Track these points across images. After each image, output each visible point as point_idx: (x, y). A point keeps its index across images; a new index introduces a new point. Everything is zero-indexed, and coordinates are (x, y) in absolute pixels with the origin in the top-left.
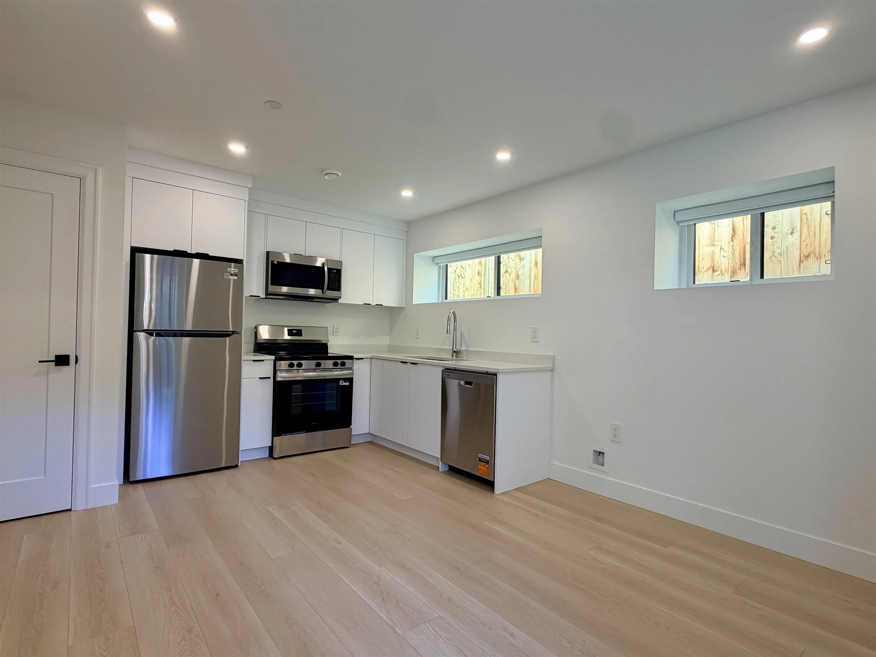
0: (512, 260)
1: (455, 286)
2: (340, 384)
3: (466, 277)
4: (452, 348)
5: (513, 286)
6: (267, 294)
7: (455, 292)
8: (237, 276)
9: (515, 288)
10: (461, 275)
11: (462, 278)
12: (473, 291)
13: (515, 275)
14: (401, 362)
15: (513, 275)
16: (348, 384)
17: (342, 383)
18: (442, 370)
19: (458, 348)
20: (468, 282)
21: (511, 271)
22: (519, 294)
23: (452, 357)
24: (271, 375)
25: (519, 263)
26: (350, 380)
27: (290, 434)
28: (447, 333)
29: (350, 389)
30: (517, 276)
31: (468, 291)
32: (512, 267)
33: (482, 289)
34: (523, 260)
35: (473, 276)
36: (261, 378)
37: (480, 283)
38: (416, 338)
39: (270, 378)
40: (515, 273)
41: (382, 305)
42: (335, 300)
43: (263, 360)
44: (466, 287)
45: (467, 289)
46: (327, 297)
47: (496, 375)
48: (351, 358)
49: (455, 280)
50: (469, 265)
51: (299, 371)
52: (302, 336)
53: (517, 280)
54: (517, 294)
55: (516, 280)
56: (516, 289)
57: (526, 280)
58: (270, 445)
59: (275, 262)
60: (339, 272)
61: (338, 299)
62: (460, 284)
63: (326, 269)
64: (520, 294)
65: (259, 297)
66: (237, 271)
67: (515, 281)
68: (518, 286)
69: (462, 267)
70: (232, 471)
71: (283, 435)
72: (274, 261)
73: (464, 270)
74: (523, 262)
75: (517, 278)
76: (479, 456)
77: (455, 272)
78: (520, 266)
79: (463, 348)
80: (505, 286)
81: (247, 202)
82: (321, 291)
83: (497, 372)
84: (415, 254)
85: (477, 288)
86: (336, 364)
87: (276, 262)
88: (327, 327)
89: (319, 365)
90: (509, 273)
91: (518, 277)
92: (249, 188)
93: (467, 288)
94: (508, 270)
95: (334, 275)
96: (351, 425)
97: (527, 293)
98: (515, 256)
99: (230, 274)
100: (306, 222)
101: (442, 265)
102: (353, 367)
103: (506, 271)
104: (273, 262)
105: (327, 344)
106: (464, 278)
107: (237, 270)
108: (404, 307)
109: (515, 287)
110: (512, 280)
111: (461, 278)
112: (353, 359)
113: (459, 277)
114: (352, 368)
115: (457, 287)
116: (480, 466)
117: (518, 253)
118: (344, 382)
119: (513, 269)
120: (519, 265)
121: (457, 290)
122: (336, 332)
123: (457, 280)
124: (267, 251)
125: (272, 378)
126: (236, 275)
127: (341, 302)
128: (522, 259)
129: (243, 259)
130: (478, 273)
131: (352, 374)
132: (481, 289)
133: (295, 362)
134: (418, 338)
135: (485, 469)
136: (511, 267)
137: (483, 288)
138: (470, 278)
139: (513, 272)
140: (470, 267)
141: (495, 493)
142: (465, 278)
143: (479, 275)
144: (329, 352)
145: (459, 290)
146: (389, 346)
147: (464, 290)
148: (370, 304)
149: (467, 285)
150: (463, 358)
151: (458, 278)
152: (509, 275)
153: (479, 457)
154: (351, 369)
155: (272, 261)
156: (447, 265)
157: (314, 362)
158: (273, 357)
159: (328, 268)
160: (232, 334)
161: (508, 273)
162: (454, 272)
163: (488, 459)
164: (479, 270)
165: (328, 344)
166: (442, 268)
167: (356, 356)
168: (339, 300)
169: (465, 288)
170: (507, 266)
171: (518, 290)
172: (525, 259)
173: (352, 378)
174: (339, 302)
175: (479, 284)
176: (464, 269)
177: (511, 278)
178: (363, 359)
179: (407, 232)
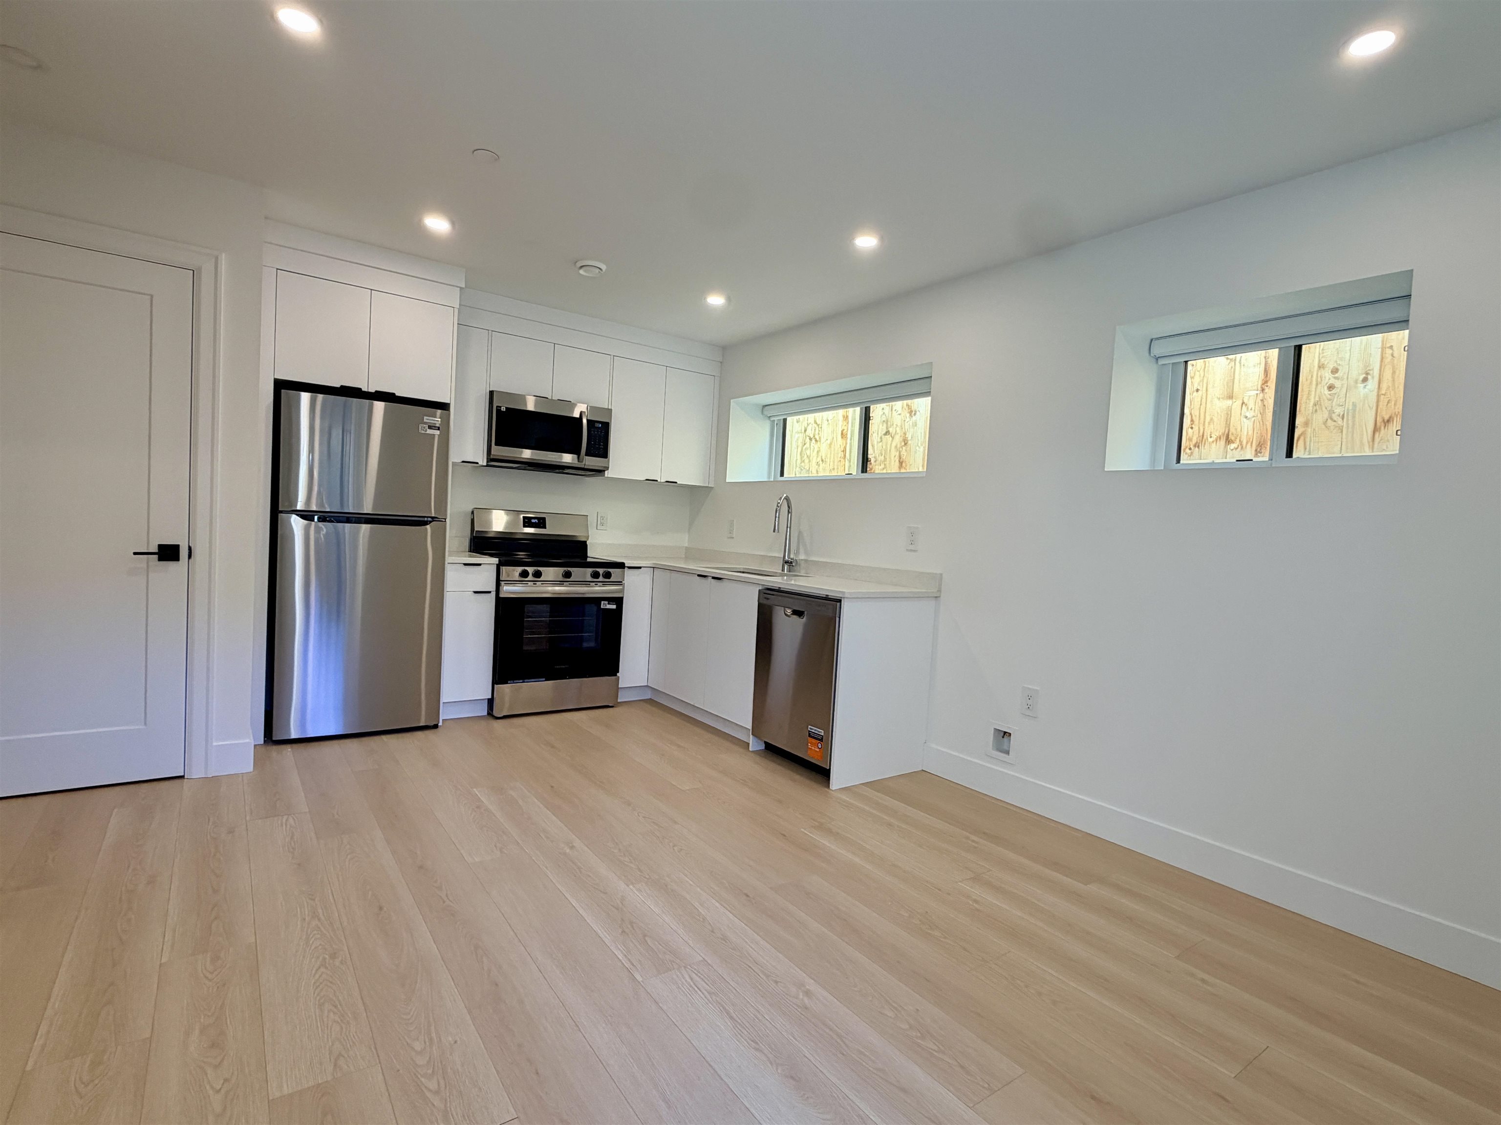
0: (898, 413)
1: (804, 454)
2: (602, 607)
3: (823, 440)
4: (782, 556)
5: (896, 457)
6: (490, 459)
7: (803, 464)
8: (439, 429)
9: (899, 461)
10: (814, 436)
11: (816, 441)
12: (831, 463)
13: (901, 439)
14: (699, 575)
15: (898, 439)
16: (614, 607)
17: (605, 605)
18: (759, 590)
19: (792, 556)
20: (824, 447)
21: (894, 432)
22: (906, 470)
23: (783, 570)
24: (492, 587)
25: (908, 419)
26: (619, 601)
27: (521, 681)
28: (774, 531)
29: (617, 615)
30: (904, 441)
31: (824, 463)
32: (897, 425)
33: (846, 459)
34: (915, 414)
35: (833, 438)
36: (476, 592)
37: (844, 451)
38: (729, 538)
39: (490, 592)
40: (901, 436)
41: (676, 483)
42: (600, 472)
43: (480, 565)
44: (821, 457)
45: (822, 461)
46: (586, 467)
47: (840, 601)
48: (621, 566)
49: (805, 444)
50: (828, 421)
51: (536, 584)
52: (545, 527)
53: (904, 448)
54: (903, 471)
55: (902, 447)
56: (901, 463)
57: (917, 448)
58: (490, 697)
59: (503, 409)
60: (606, 426)
61: (604, 471)
62: (812, 450)
63: (585, 421)
64: (908, 471)
65: (477, 463)
66: (440, 422)
67: (901, 449)
68: (904, 458)
69: (817, 423)
70: (428, 733)
71: (509, 682)
72: (501, 407)
73: (820, 429)
74: (914, 418)
75: (903, 444)
76: (809, 730)
77: (805, 431)
78: (909, 424)
79: (802, 557)
80: (885, 457)
81: (456, 311)
82: (576, 456)
83: (841, 597)
84: (732, 401)
85: (839, 459)
86: (595, 575)
87: (505, 408)
88: (587, 516)
89: (568, 575)
90: (891, 435)
91: (906, 442)
92: (461, 288)
93: (824, 459)
94: (891, 430)
95: (598, 431)
96: (618, 672)
97: (918, 469)
98: (902, 408)
99: (429, 426)
100: (554, 344)
101: (776, 419)
102: (624, 581)
103: (886, 432)
104: (499, 408)
105: (586, 542)
106: (819, 443)
107: (440, 419)
108: (713, 486)
109: (900, 459)
110: (896, 447)
111: (813, 441)
112: (624, 568)
113: (811, 439)
114: (621, 582)
115: (807, 456)
116: (809, 744)
117: (908, 401)
118: (608, 604)
119: (898, 430)
120: (908, 423)
121: (807, 461)
122: (602, 523)
123: (807, 445)
124: (491, 390)
125: (493, 594)
126: (437, 428)
127: (609, 476)
128: (913, 413)
129: (449, 402)
130: (842, 434)
131: (622, 591)
132: (845, 461)
133: (530, 570)
134: (733, 538)
135: (818, 750)
136: (895, 426)
137: (848, 458)
138: (829, 442)
139: (898, 433)
140: (829, 424)
141: (830, 788)
142: (820, 441)
143: (842, 438)
144: (589, 554)
145: (810, 461)
146: (687, 549)
147: (818, 461)
148: (657, 481)
149: (823, 453)
150: (799, 572)
151: (809, 440)
152: (891, 438)
153: (809, 731)
154: (619, 583)
155: (497, 407)
156: (785, 421)
157: (561, 570)
158: (495, 560)
159: (588, 421)
160: (431, 522)
162: (803, 431)
163: (823, 734)
164: (843, 428)
165: (588, 542)
166: (777, 424)
167: (628, 563)
168: (606, 472)
169: (819, 459)
170: (889, 423)
171: (904, 464)
172: (918, 413)
173: (622, 598)
174: (606, 475)
175: (842, 453)
176: (820, 426)
177: (894, 444)
178: (640, 568)
179: (721, 362)
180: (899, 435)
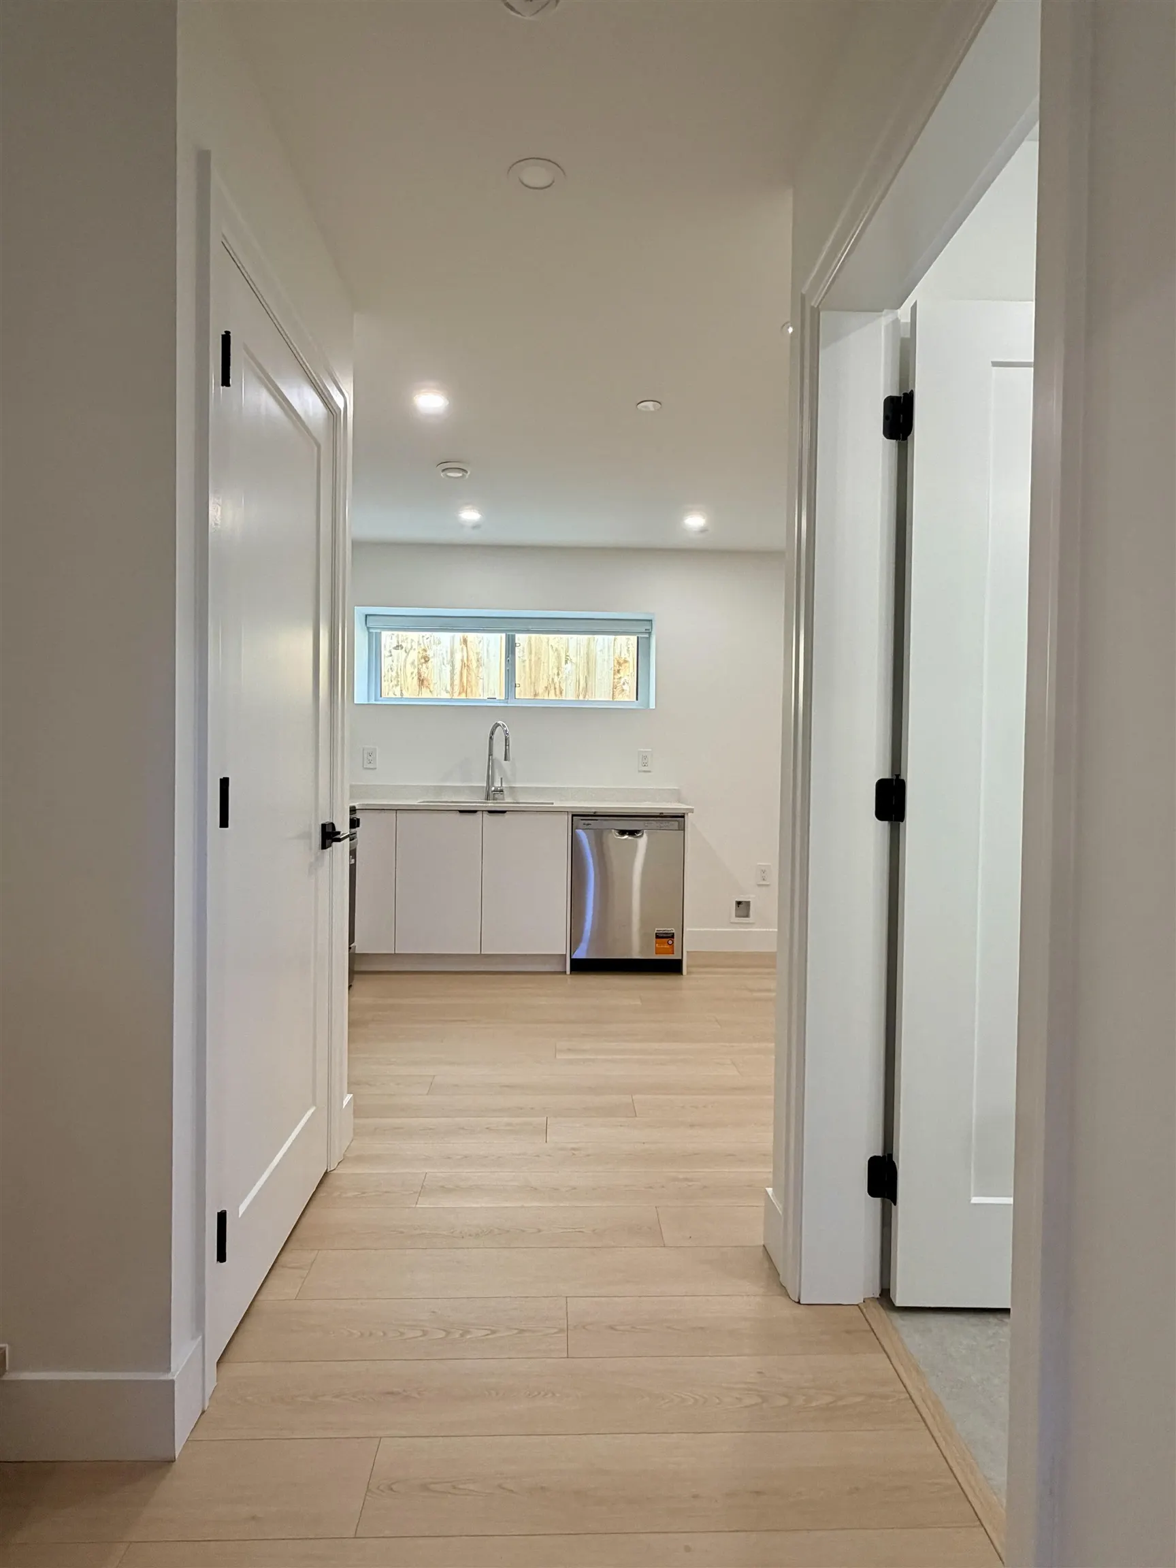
9: (419, 679)
14: (461, 812)
18: (571, 817)
38: (366, 769)
40: (419, 653)
55: (422, 664)
57: (443, 666)
83: (684, 814)
101: (375, 631)
135: (668, 947)
152: (404, 654)
153: (656, 933)
163: (671, 932)
166: (375, 636)
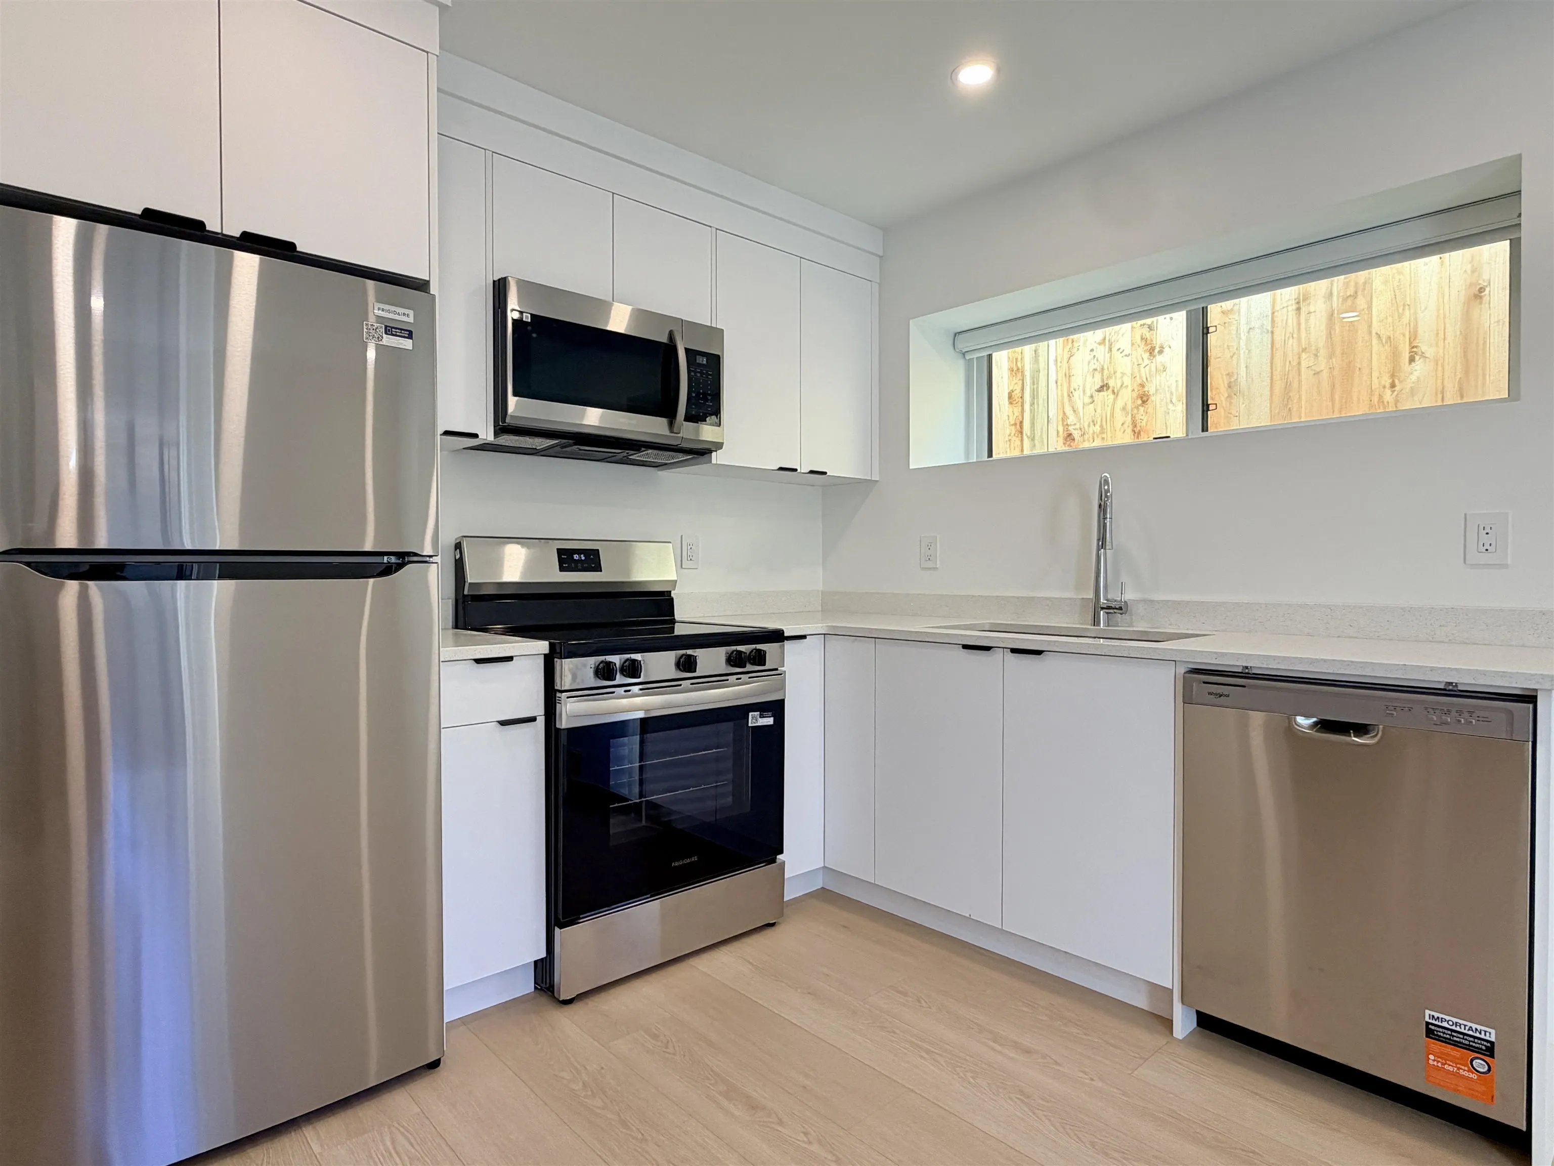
0: (1124, 354)
2: (750, 725)
5: (1126, 426)
6: (503, 427)
8: (410, 335)
13: (1135, 395)
14: (965, 647)
15: (1127, 396)
16: (770, 721)
17: (755, 720)
21: (1119, 385)
24: (538, 710)
25: (1146, 362)
26: (777, 708)
29: (776, 734)
30: (1142, 398)
32: (1123, 374)
34: (1161, 352)
36: (503, 723)
39: (533, 719)
40: (1133, 390)
41: (825, 473)
42: (702, 452)
43: (510, 659)
46: (681, 444)
47: (1530, 699)
48: (777, 636)
51: (629, 691)
52: (598, 568)
53: (1142, 409)
55: (1137, 408)
58: (543, 954)
60: (715, 361)
61: (711, 452)
63: (681, 351)
65: (475, 436)
66: (411, 319)
67: (1135, 411)
68: (1143, 420)
71: (582, 918)
72: (523, 316)
74: (1159, 358)
75: (1139, 402)
76: (1427, 1019)
78: (1150, 371)
80: (1101, 426)
81: (433, 60)
82: (663, 421)
83: (1536, 690)
84: (911, 321)
86: (736, 660)
87: (528, 316)
89: (688, 665)
90: (1113, 391)
91: (1145, 399)
94: (1111, 383)
95: (703, 374)
96: (781, 852)
98: (1133, 344)
99: (386, 327)
100: (613, 193)
101: (976, 356)
102: (784, 666)
103: (1102, 387)
104: (521, 320)
105: (666, 592)
107: (411, 313)
108: (877, 479)
109: (1136, 426)
110: (1124, 409)
112: (784, 641)
114: (777, 669)
116: (1431, 1057)
118: (762, 716)
119: (1127, 381)
120: (1147, 368)
122: (688, 557)
124: (496, 279)
125: (541, 721)
126: (406, 334)
127: (718, 463)
128: (1156, 351)
129: (428, 281)
130: (1010, 397)
131: (782, 687)
133: (616, 659)
136: (1118, 375)
139: (1127, 387)
143: (1011, 403)
146: (825, 594)
148: (795, 470)
152: (1112, 397)
153: (1428, 1024)
154: (774, 671)
155: (514, 312)
156: (990, 357)
157: (668, 657)
158: (542, 646)
159: (687, 351)
160: (400, 566)
161: (1110, 390)
163: (1493, 1039)
164: (1011, 388)
165: (673, 593)
166: (977, 365)
167: (789, 630)
168: (714, 454)
170: (1106, 372)
172: (1166, 350)
173: (782, 702)
174: (714, 461)
177: (1120, 404)
178: (803, 637)
179: (881, 257)
180: (1130, 389)
